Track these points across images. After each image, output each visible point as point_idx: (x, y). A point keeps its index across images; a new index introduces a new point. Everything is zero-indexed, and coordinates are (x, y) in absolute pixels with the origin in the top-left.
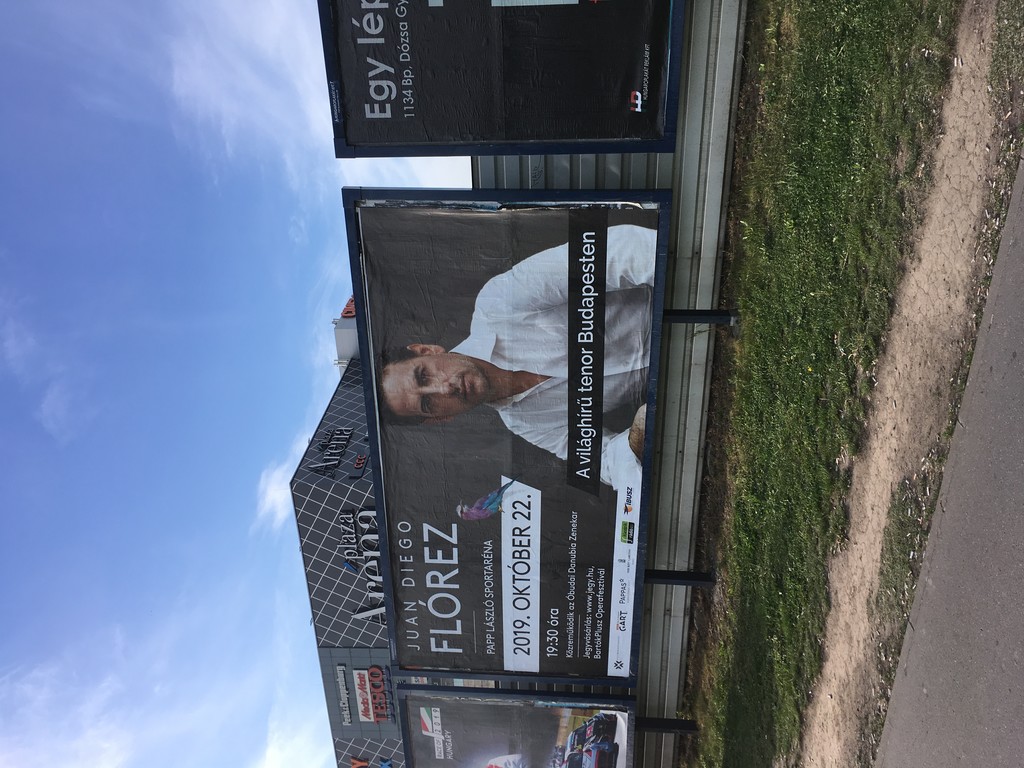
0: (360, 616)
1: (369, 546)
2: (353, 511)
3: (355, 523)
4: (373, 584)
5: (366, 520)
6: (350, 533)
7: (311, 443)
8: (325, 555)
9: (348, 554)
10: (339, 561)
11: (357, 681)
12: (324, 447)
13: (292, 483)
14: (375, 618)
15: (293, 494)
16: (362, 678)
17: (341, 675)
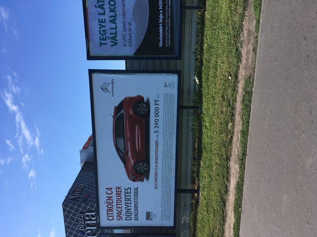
1: (89, 225)
2: (83, 213)
3: (84, 217)
5: (87, 216)
6: (82, 221)
7: (70, 190)
8: (73, 229)
9: (81, 228)
10: (78, 231)
12: (75, 191)
13: (63, 204)
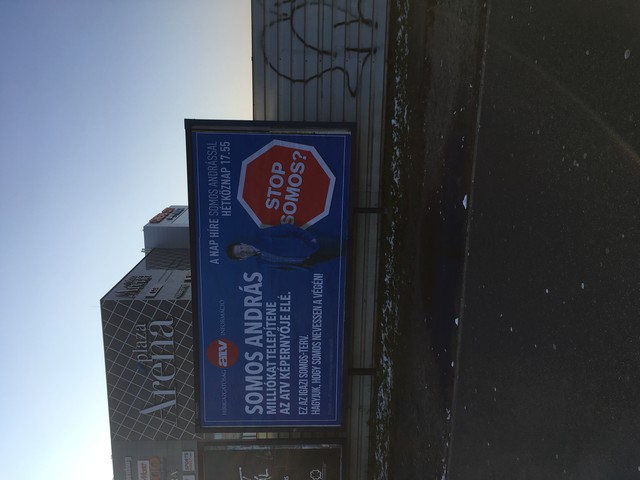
0: (146, 412)
3: (147, 331)
4: (157, 383)
5: (155, 328)
6: (143, 340)
8: (123, 360)
9: (141, 358)
10: (133, 365)
11: (140, 470)
13: (102, 300)
14: (157, 413)
15: (102, 309)
16: (144, 468)
17: (128, 465)
